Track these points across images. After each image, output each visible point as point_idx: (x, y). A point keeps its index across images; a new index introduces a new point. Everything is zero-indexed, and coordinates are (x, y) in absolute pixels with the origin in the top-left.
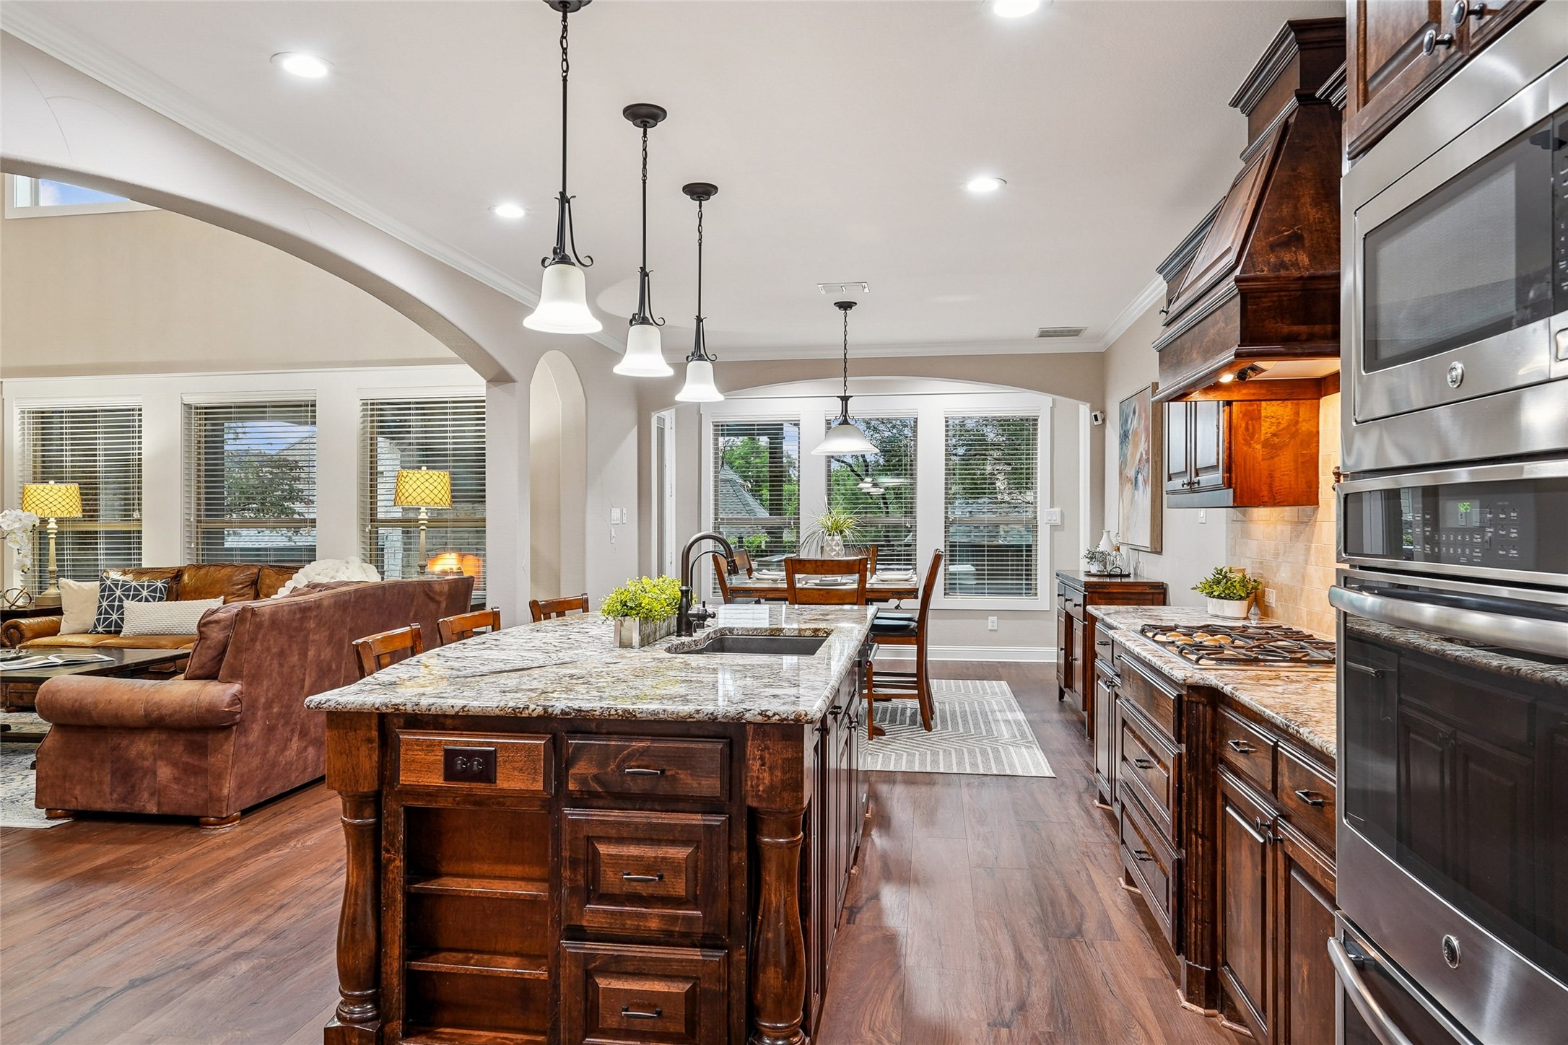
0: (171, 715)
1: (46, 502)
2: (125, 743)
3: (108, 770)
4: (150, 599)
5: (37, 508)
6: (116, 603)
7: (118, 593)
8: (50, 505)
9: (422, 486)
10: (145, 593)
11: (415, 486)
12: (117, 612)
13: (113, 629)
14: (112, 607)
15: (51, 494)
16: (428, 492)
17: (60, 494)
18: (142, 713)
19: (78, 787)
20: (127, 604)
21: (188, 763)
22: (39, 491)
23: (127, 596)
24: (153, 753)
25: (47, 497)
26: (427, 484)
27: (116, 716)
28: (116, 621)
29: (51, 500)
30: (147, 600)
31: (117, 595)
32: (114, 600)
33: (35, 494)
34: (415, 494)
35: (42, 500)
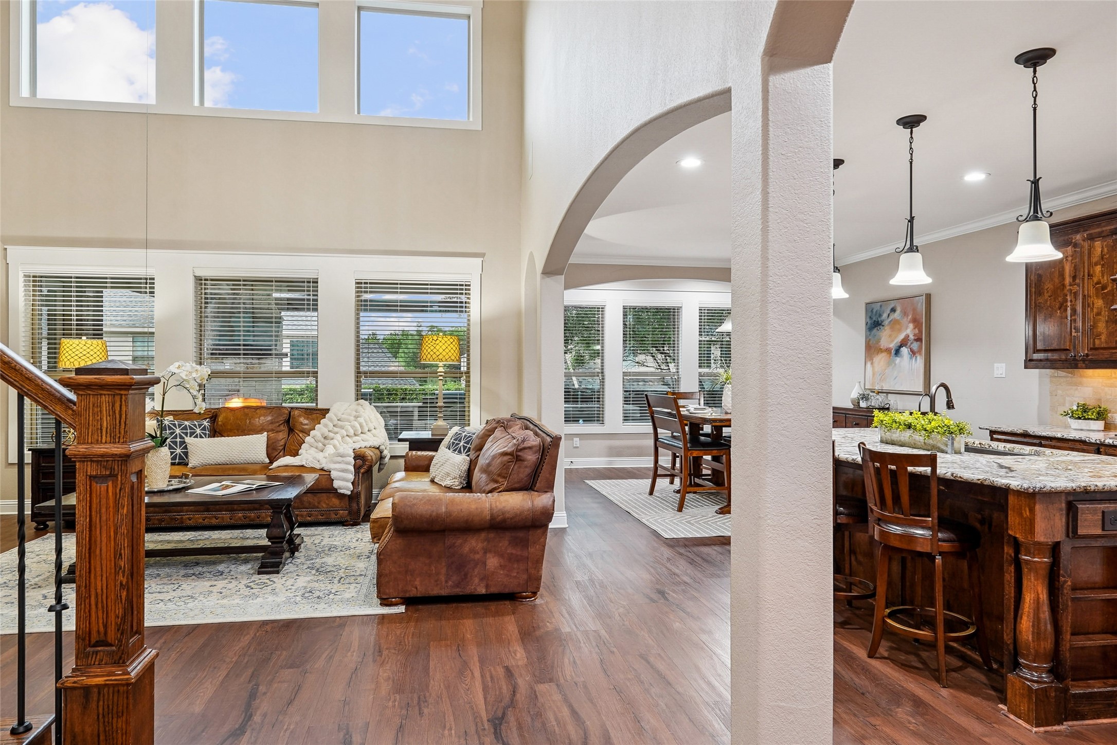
0: (511, 519)
1: (88, 355)
2: (459, 541)
3: (444, 564)
4: (203, 436)
5: (79, 360)
6: (178, 440)
7: (178, 431)
8: (91, 358)
9: (449, 347)
10: (198, 431)
11: (444, 347)
12: (180, 447)
13: (177, 461)
14: (175, 443)
15: (92, 348)
16: (452, 351)
17: (98, 348)
18: (488, 517)
19: (418, 579)
20: (188, 440)
21: (512, 554)
22: (74, 345)
23: (186, 434)
24: (483, 548)
25: (88, 350)
26: (452, 346)
27: (467, 521)
28: (180, 454)
29: (92, 353)
30: (201, 437)
31: (177, 432)
32: (176, 437)
33: (78, 348)
34: (444, 353)
35: (85, 353)
